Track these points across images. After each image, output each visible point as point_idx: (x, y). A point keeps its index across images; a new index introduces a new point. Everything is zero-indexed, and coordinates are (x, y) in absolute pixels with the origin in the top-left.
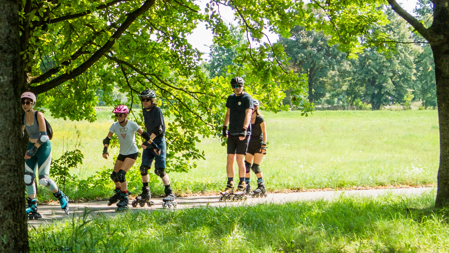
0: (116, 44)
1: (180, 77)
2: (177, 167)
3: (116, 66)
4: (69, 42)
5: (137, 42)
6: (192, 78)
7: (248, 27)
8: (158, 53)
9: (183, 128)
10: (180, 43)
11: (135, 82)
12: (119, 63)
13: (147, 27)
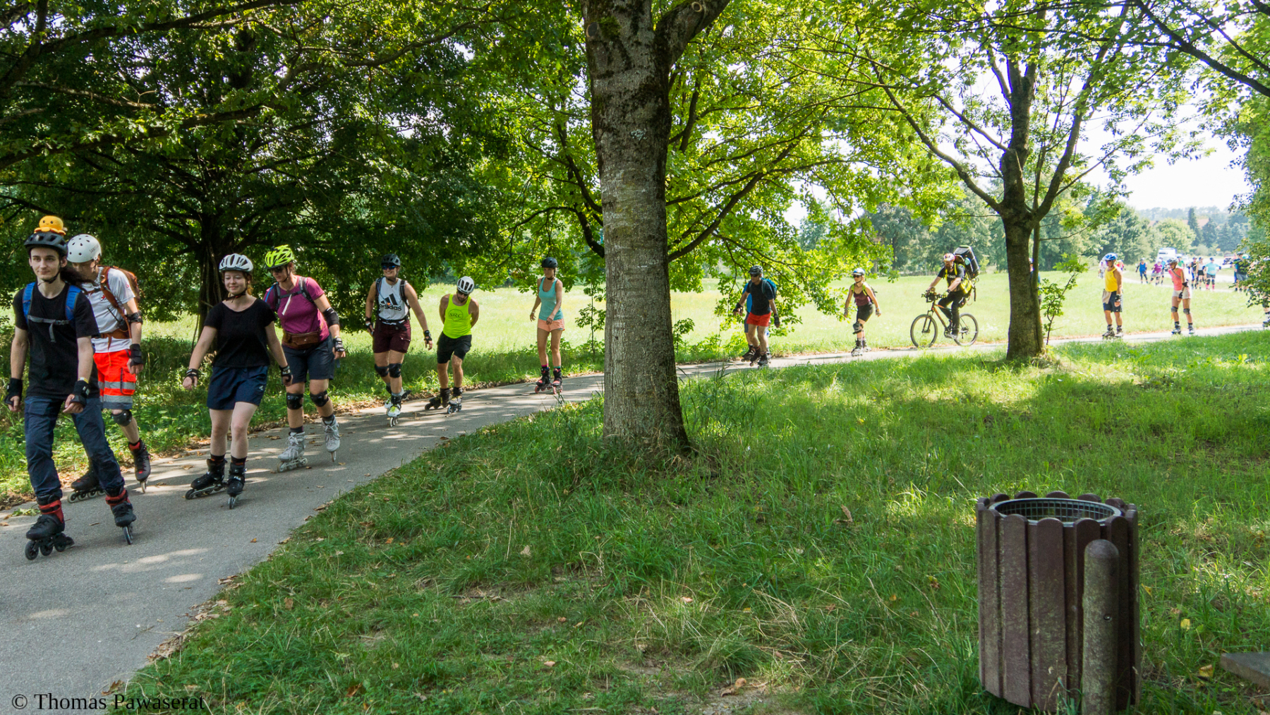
0: (722, 223)
1: (778, 251)
3: (721, 242)
4: (678, 222)
5: (739, 220)
6: (789, 252)
7: (839, 205)
8: (758, 230)
10: (778, 220)
11: (738, 256)
12: (724, 239)
13: (748, 207)
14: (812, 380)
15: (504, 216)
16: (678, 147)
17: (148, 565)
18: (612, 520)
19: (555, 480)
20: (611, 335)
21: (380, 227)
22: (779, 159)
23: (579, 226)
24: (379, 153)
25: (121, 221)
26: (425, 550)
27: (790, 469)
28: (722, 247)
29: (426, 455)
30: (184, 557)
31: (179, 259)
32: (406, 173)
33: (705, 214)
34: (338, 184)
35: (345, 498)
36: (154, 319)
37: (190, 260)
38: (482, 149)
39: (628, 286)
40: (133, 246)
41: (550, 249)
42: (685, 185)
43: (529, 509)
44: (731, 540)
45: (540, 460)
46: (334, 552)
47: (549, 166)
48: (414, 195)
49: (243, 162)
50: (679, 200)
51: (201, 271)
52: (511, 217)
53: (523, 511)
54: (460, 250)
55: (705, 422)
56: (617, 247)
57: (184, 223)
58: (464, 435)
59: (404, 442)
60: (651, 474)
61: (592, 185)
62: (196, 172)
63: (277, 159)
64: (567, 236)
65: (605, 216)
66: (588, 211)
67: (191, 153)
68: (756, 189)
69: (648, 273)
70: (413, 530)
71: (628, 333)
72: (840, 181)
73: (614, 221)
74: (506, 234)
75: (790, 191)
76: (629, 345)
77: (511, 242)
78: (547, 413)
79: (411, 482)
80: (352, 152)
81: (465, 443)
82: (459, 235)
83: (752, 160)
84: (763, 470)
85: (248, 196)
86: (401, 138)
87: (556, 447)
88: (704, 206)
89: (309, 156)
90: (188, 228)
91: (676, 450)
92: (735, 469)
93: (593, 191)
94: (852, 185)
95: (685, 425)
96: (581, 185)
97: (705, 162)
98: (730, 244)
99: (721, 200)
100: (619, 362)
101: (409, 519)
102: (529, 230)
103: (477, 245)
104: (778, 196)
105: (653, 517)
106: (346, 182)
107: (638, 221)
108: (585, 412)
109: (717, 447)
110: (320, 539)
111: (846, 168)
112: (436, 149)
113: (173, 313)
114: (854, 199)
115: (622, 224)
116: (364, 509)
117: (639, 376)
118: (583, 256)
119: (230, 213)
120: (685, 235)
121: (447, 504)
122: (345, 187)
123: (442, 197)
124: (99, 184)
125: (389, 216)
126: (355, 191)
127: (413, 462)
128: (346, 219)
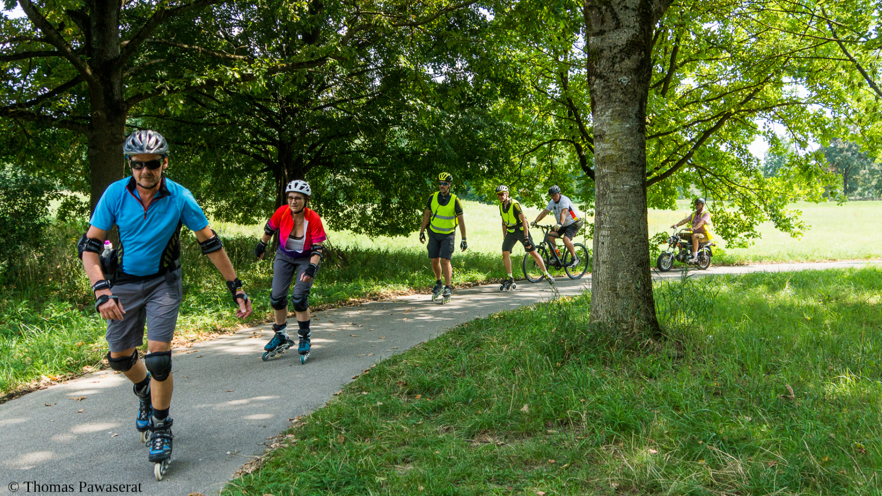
0: (696, 154)
1: (743, 177)
2: (740, 245)
3: (694, 170)
4: (658, 152)
5: (710, 152)
6: (752, 179)
7: (797, 140)
8: (726, 160)
9: (745, 215)
10: (743, 152)
11: (709, 182)
12: (696, 167)
13: (718, 141)
14: (769, 284)
15: (515, 146)
16: (660, 91)
17: (236, 406)
18: (594, 387)
19: (550, 355)
20: (598, 241)
21: (416, 153)
22: (745, 101)
23: (576, 155)
24: (418, 95)
25: (218, 145)
26: (447, 405)
27: (744, 354)
28: (695, 173)
29: (448, 333)
30: (262, 401)
31: (261, 176)
32: (438, 111)
33: (681, 146)
34: (384, 119)
35: (384, 363)
36: (240, 223)
37: (269, 178)
38: (499, 92)
39: (613, 201)
40: (227, 165)
41: (552, 173)
42: (664, 122)
43: (528, 376)
44: (691, 407)
45: (538, 339)
46: (376, 403)
47: (553, 106)
48: (444, 128)
49: (312, 101)
50: (659, 134)
51: (277, 185)
52: (521, 147)
53: (524, 378)
54: (479, 173)
55: (674, 314)
56: (605, 170)
57: (265, 148)
58: (477, 319)
59: (431, 323)
60: (628, 353)
61: (587, 122)
62: (275, 109)
63: (337, 99)
64: (566, 163)
65: (596, 146)
66: (584, 142)
67: (272, 94)
68: (726, 126)
69: (630, 192)
70: (436, 389)
71: (612, 240)
72: (798, 119)
73: (603, 150)
74: (516, 160)
75: (754, 128)
76: (613, 249)
77: (520, 167)
78: (546, 303)
79: (436, 353)
80: (397, 95)
81: (479, 325)
82: (478, 161)
83: (722, 102)
84: (722, 354)
85: (315, 128)
86: (435, 83)
87: (551, 329)
88: (680, 140)
89: (362, 97)
90: (267, 152)
91: (649, 335)
92: (697, 352)
93: (588, 126)
94: (809, 123)
95: (657, 315)
96: (579, 121)
97: (682, 104)
98: (701, 170)
99: (695, 135)
100: (604, 262)
101: (434, 380)
102: (535, 158)
103: (493, 169)
104: (744, 132)
105: (628, 386)
106: (391, 118)
107: (622, 150)
108: (577, 304)
109: (683, 334)
110: (365, 393)
111: (803, 109)
112: (462, 91)
113: (255, 218)
114: (810, 134)
115: (609, 152)
116: (399, 372)
117: (620, 275)
118: (579, 179)
119: (300, 141)
120: (664, 164)
121: (464, 371)
122: (389, 121)
123: (465, 131)
124: (202, 118)
125: (424, 145)
126: (398, 124)
127: (438, 338)
128: (390, 146)
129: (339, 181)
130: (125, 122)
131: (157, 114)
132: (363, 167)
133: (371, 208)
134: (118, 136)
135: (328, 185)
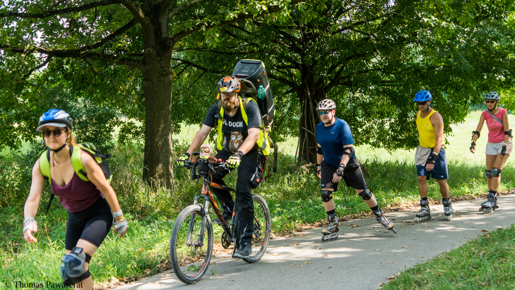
21: (431, 68)
24: (432, 12)
29: (470, 243)
31: (286, 97)
32: (453, 26)
34: (400, 37)
35: (409, 271)
37: (293, 99)
48: (459, 42)
49: (331, 26)
51: (301, 105)
54: (496, 83)
57: (289, 71)
59: (452, 233)
62: (298, 35)
63: (354, 22)
67: (295, 22)
79: (459, 263)
80: (411, 13)
81: (502, 235)
85: (334, 50)
89: (378, 18)
90: (291, 75)
103: (510, 79)
106: (406, 36)
113: (282, 136)
116: (423, 280)
119: (321, 63)
122: (404, 39)
123: (481, 43)
124: (233, 47)
125: (439, 60)
126: (413, 42)
127: (460, 247)
128: (405, 63)
129: (358, 98)
130: (171, 56)
131: (196, 47)
132: (380, 84)
133: (388, 123)
134: (166, 69)
135: (347, 103)
